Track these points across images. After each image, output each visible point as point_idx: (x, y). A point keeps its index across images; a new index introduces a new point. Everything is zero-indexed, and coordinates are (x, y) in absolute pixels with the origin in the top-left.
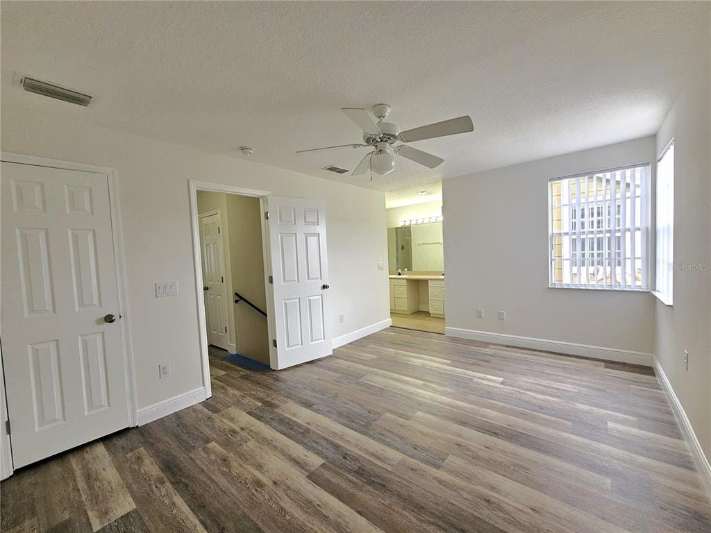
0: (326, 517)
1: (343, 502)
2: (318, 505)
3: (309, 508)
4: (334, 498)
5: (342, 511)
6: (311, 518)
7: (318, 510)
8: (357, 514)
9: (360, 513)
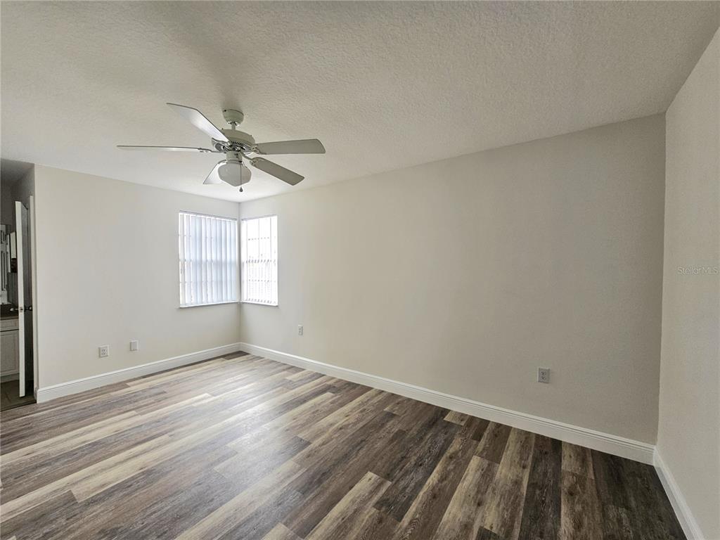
0: (355, 512)
1: (339, 500)
2: (343, 519)
3: (346, 527)
4: (335, 508)
5: (349, 499)
6: (357, 523)
7: (348, 519)
8: (352, 490)
9: (351, 488)
